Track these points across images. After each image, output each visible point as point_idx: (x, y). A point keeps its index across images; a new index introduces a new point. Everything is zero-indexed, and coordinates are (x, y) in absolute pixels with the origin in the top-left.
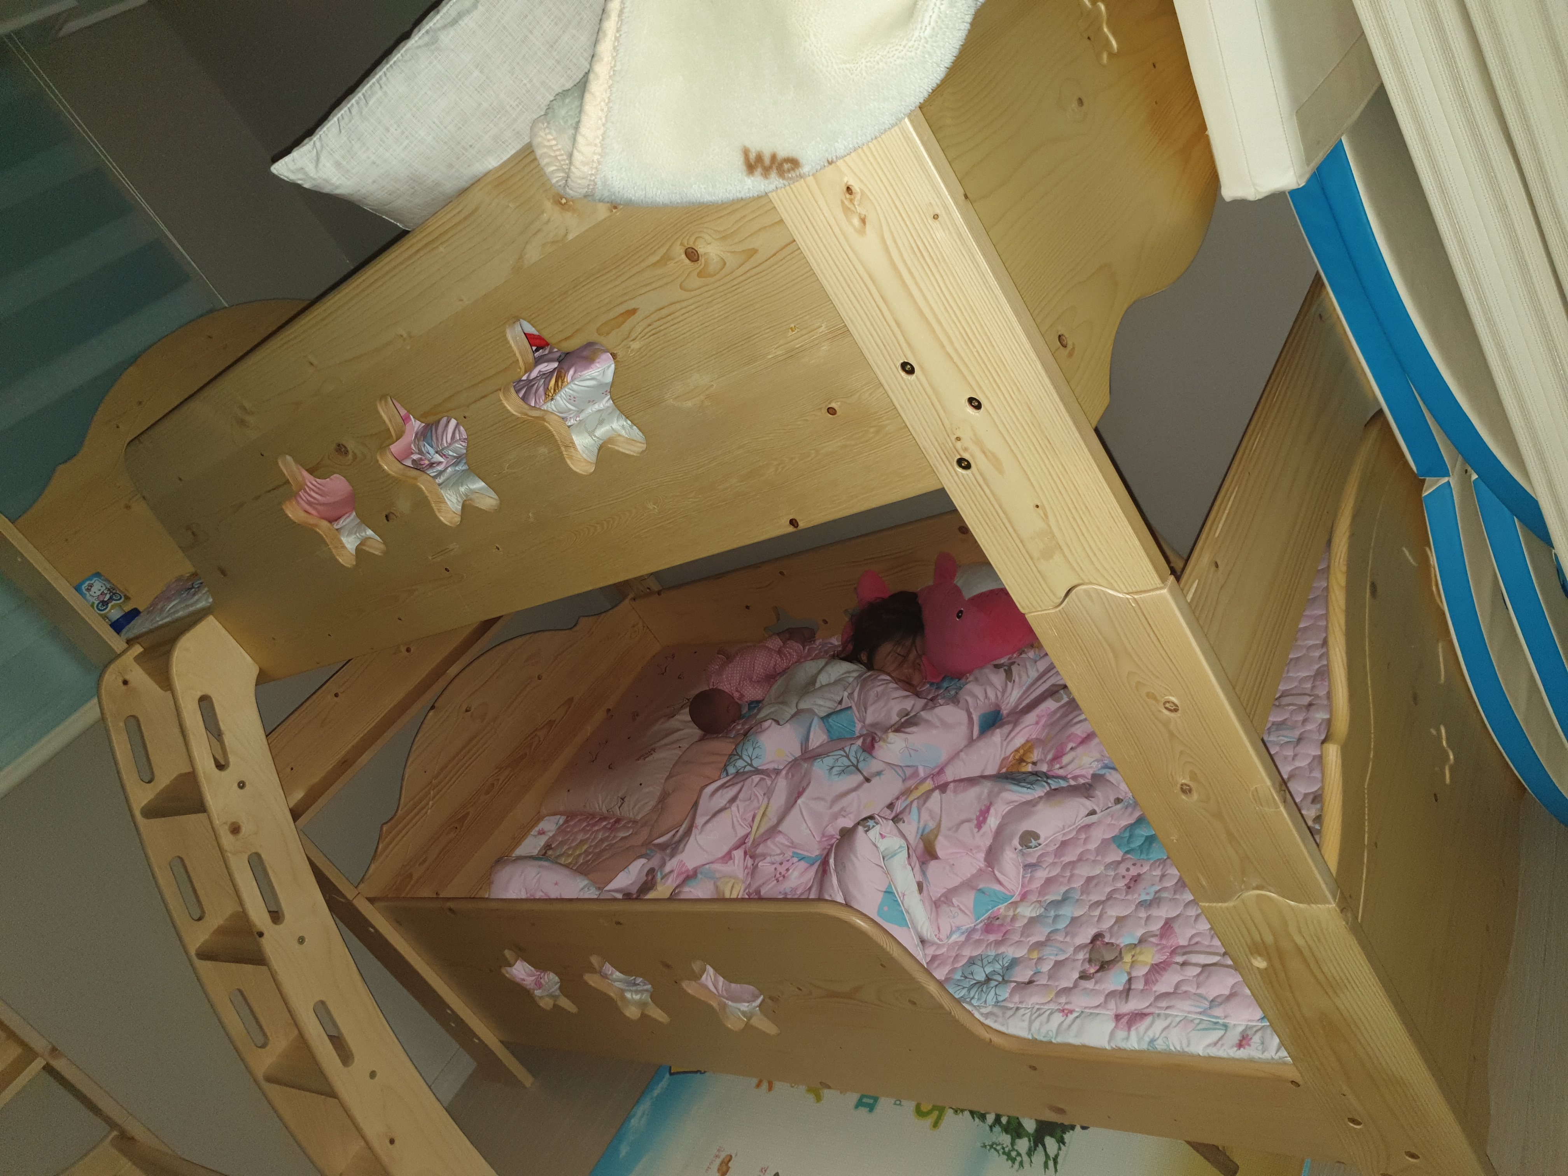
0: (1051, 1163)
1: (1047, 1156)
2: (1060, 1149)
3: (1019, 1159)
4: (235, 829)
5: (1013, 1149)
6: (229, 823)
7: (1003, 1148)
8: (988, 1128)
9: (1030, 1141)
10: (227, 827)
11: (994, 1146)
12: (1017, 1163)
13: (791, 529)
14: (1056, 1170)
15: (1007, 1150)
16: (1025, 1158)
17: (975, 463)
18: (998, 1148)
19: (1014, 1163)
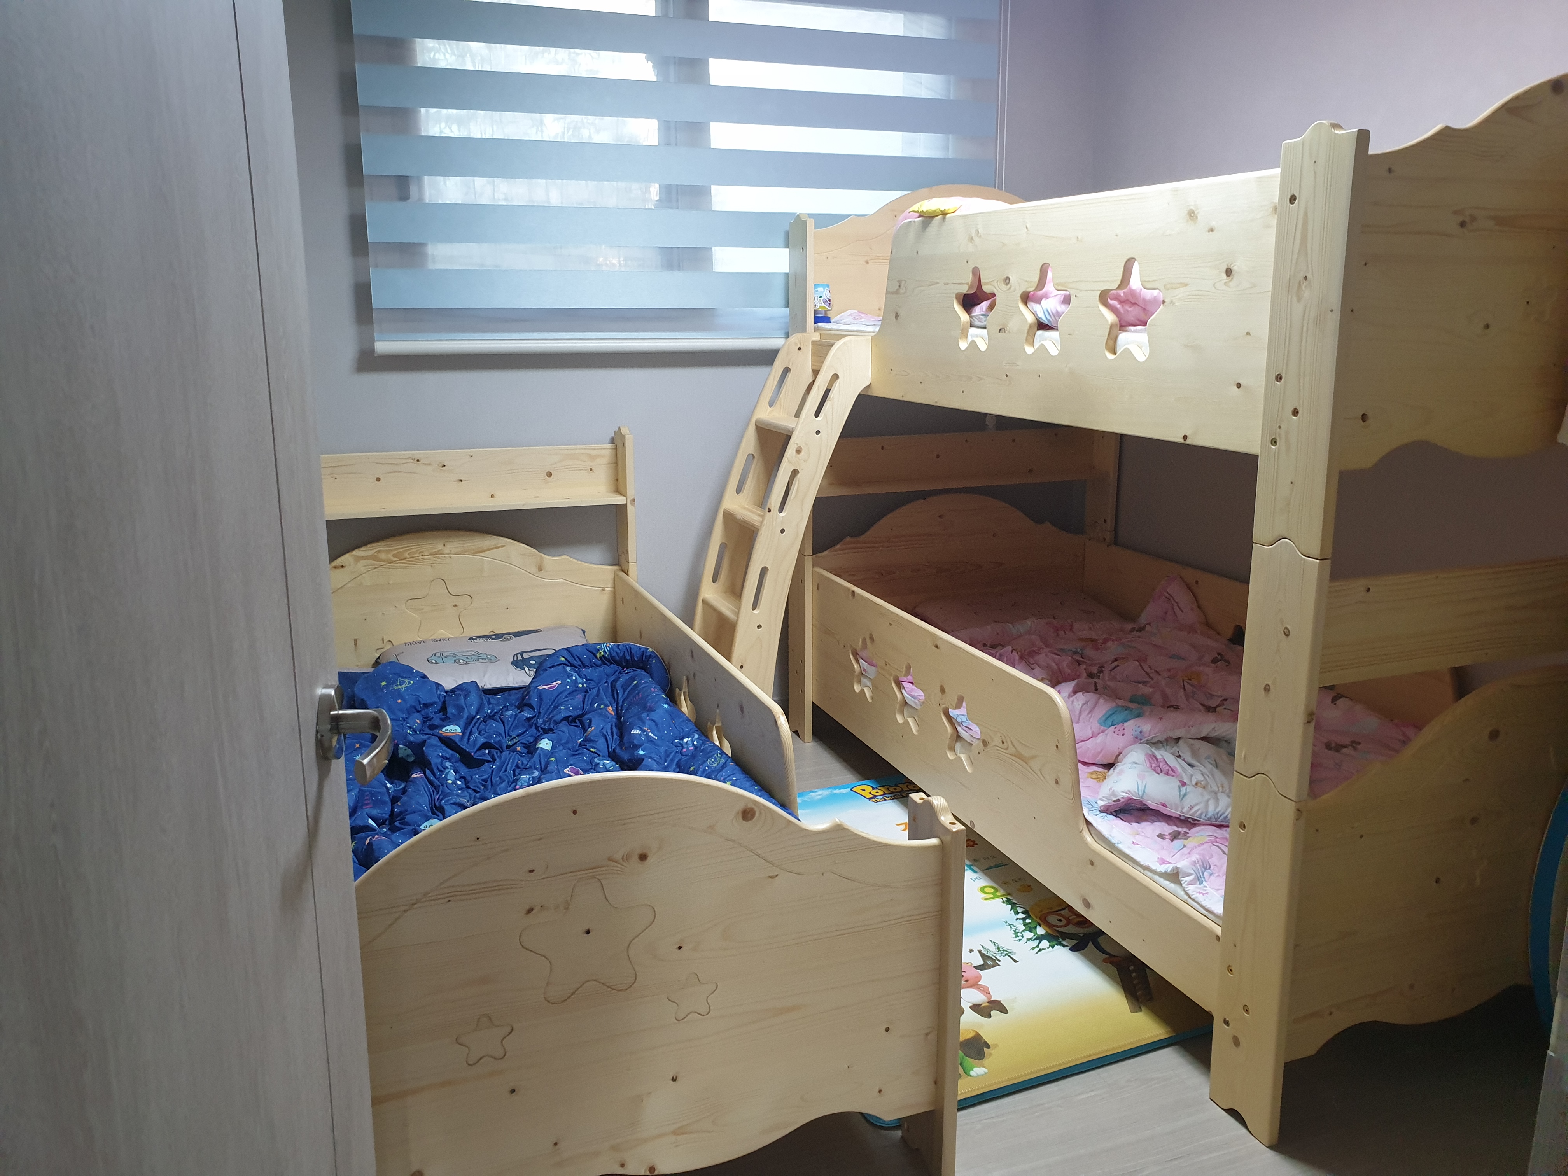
0: (1037, 950)
1: (1038, 946)
2: (1048, 948)
3: (1021, 938)
4: (799, 451)
5: (1021, 933)
6: (799, 445)
7: (1016, 929)
8: (1016, 918)
9: (1034, 936)
10: (796, 446)
11: (1012, 926)
12: (1018, 938)
13: (1181, 441)
14: (1037, 953)
15: (1017, 931)
16: (1025, 940)
17: (1280, 443)
18: (1013, 927)
19: (1016, 937)
